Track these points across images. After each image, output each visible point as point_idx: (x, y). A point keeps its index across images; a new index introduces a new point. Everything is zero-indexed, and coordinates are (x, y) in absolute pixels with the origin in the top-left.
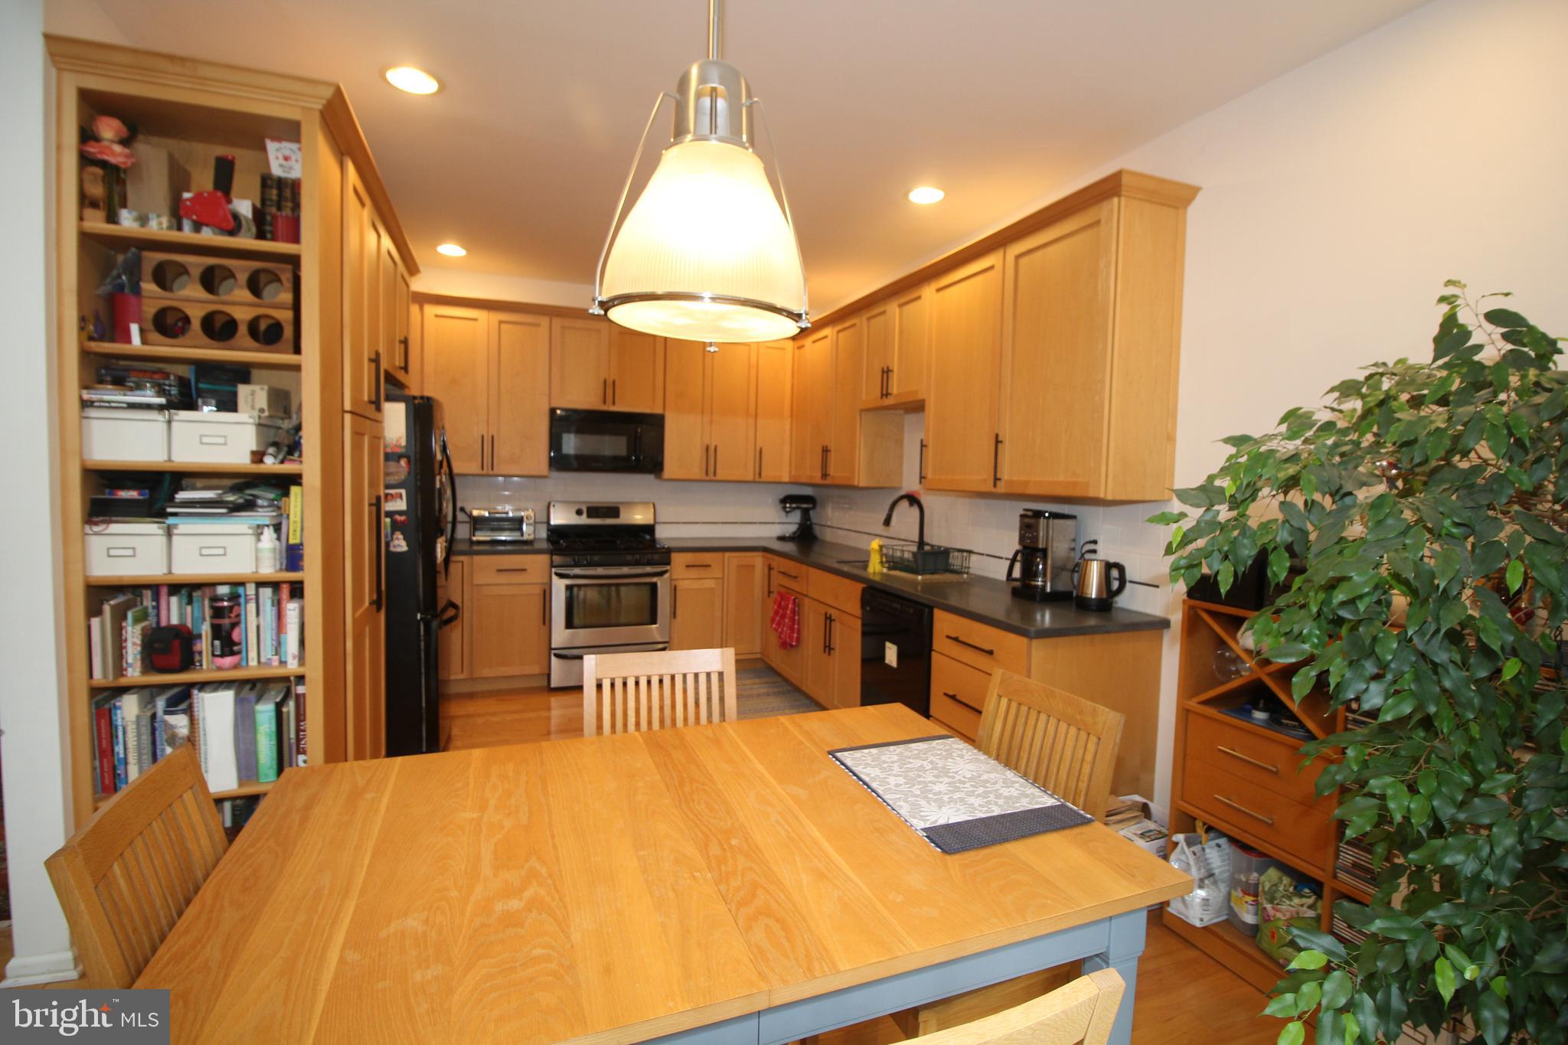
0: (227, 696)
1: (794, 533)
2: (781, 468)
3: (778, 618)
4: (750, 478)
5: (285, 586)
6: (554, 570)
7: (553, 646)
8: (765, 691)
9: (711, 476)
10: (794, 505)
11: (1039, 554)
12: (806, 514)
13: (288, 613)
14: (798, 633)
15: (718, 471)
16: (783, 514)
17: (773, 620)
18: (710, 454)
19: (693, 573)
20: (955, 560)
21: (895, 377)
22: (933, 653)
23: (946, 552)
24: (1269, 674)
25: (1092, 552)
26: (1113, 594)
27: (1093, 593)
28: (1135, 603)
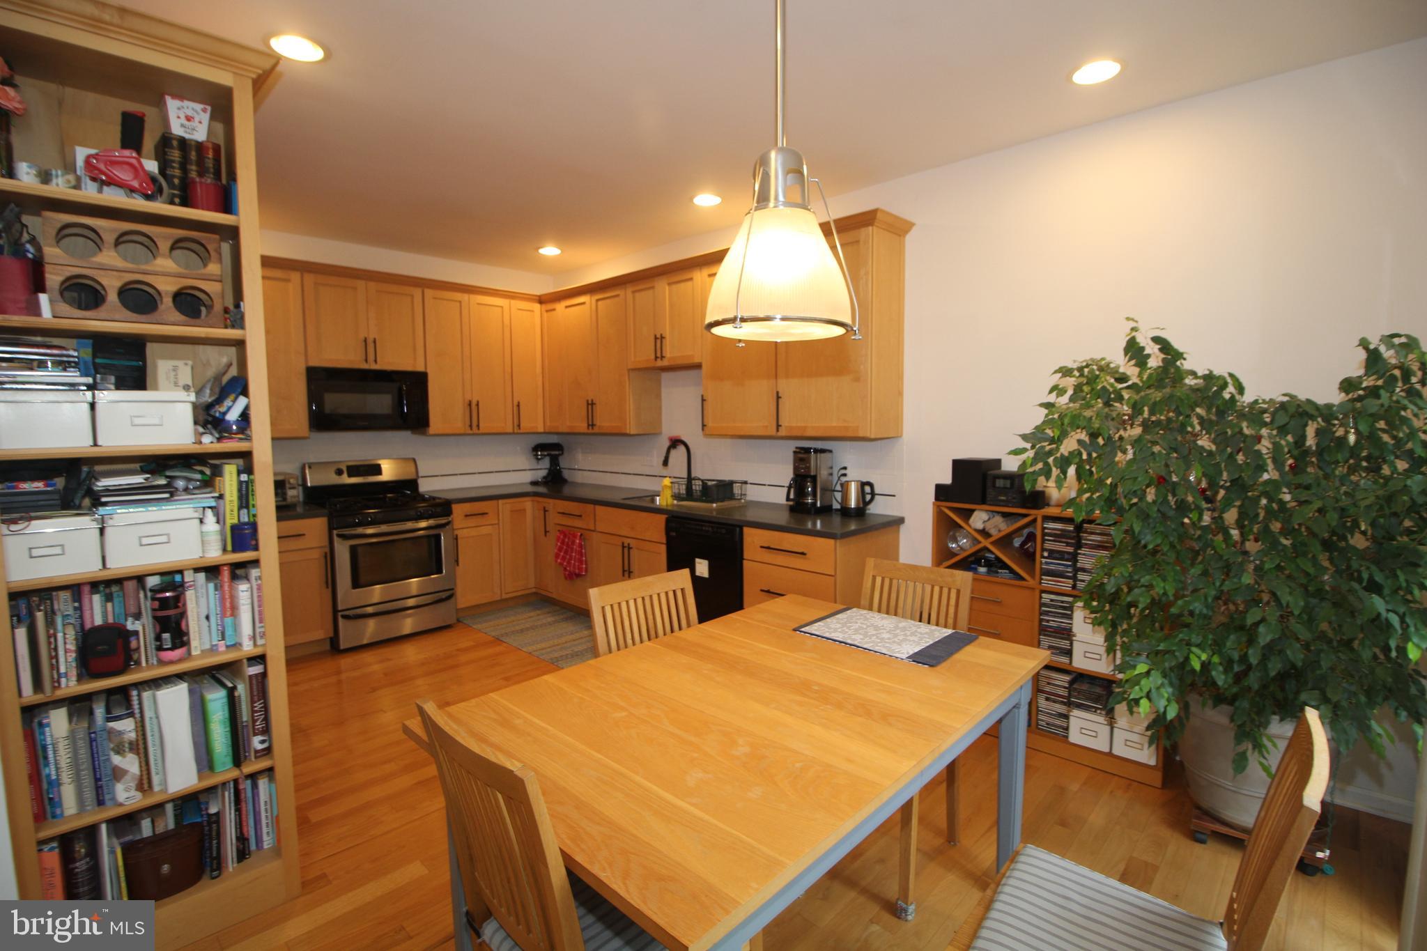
0: (183, 688)
1: (544, 478)
2: (536, 421)
3: (562, 554)
4: (511, 431)
5: (225, 568)
6: (335, 532)
7: (340, 608)
8: (553, 619)
9: (475, 430)
10: (546, 453)
11: (809, 479)
12: (554, 461)
13: (241, 594)
14: (586, 564)
15: (481, 425)
16: (534, 461)
17: (557, 556)
18: (472, 408)
19: (472, 522)
20: (737, 489)
21: (667, 343)
22: (745, 562)
23: (730, 484)
24: (992, 543)
25: (845, 475)
26: (867, 504)
27: (853, 504)
28: (879, 508)
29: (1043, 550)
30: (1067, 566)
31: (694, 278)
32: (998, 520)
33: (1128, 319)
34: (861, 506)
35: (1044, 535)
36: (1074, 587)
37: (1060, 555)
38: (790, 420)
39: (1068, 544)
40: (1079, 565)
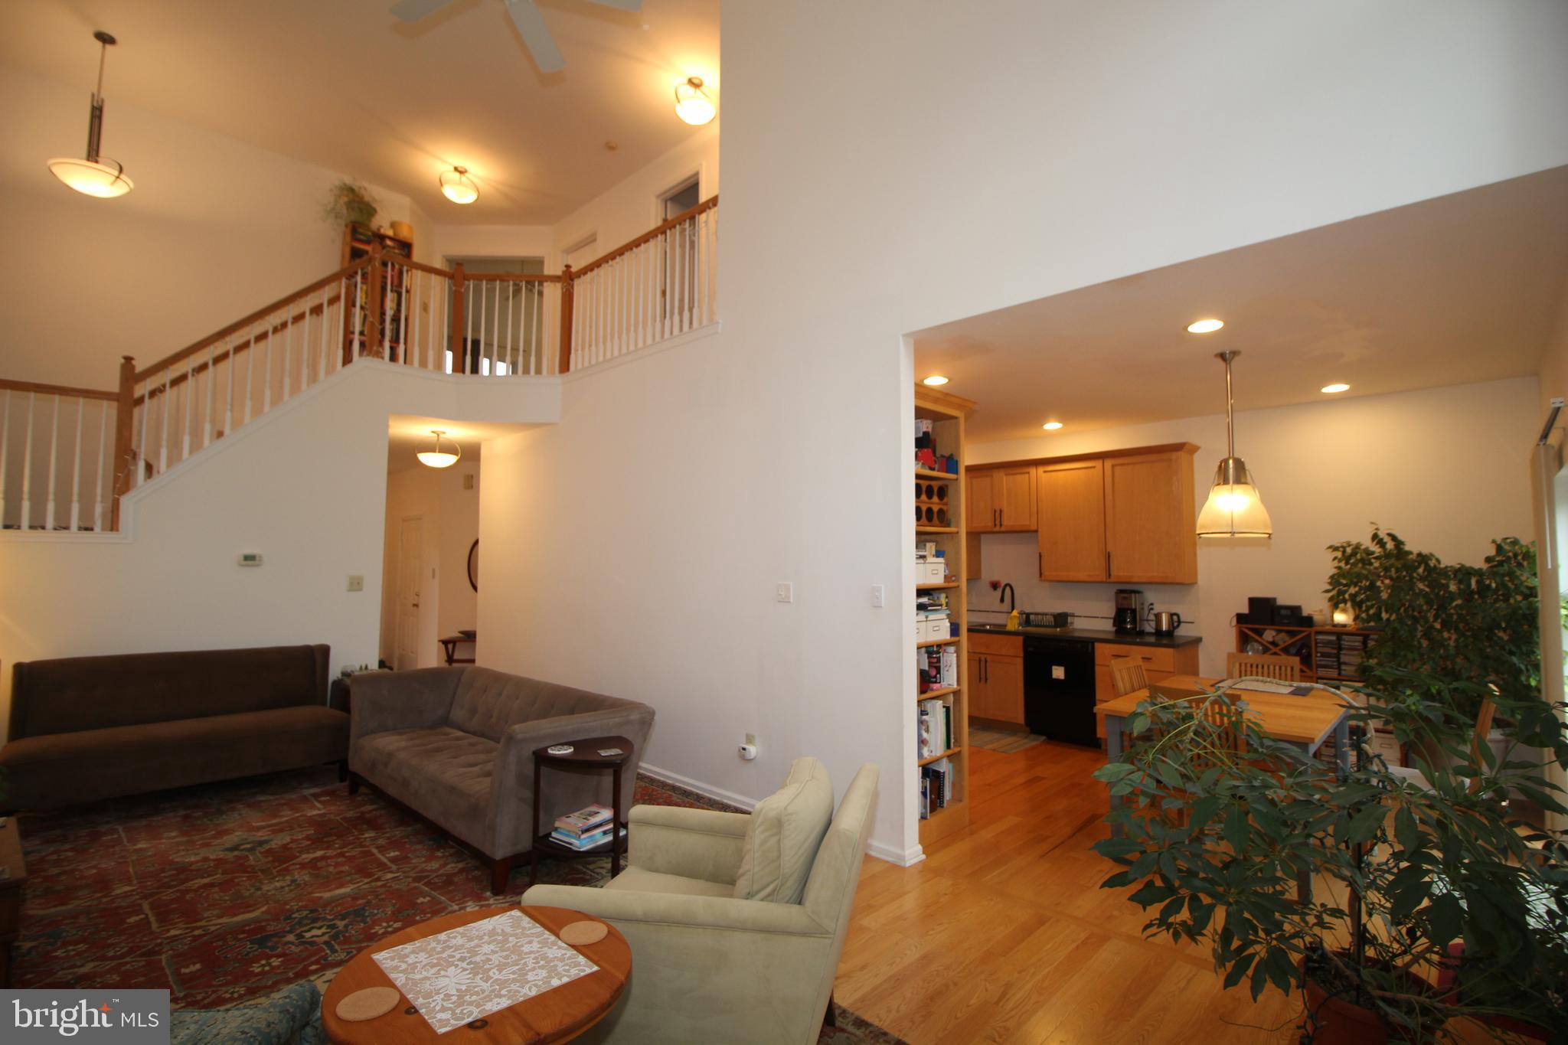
11: (1128, 612)
21: (1005, 515)
22: (1096, 666)
23: (1062, 616)
24: (1280, 650)
25: (1152, 609)
26: (1175, 628)
27: (1164, 627)
28: (1183, 631)
29: (1317, 652)
30: (1334, 662)
31: (1031, 473)
32: (1283, 635)
33: (1372, 523)
34: (1171, 629)
35: (1316, 643)
36: (1339, 674)
37: (1329, 655)
38: (1119, 571)
39: (1333, 648)
40: (1342, 660)
